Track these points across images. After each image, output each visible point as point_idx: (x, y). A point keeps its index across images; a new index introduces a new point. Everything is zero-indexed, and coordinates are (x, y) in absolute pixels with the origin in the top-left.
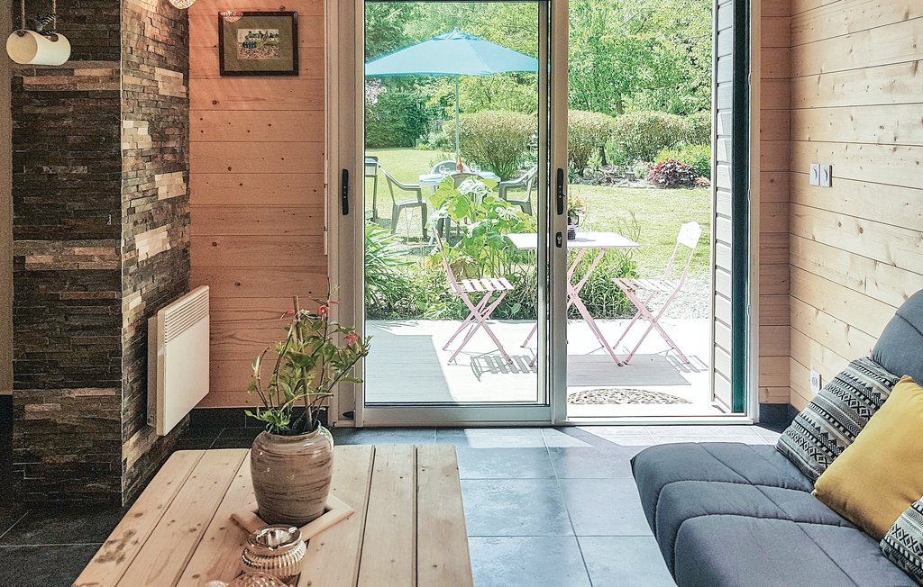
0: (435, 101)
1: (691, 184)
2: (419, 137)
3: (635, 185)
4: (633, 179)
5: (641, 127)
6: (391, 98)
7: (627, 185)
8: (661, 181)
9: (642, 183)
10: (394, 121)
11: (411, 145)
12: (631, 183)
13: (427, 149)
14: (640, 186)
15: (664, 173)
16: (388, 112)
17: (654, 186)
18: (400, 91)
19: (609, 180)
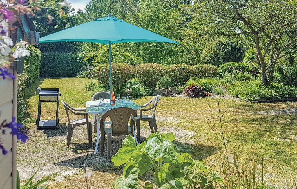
0: (87, 58)
1: (203, 95)
2: (78, 72)
3: (180, 96)
4: (178, 93)
5: (179, 70)
6: (67, 57)
7: (176, 96)
8: (191, 94)
9: (182, 95)
10: (68, 66)
11: (75, 76)
12: (178, 95)
13: (82, 77)
14: (182, 96)
15: (192, 91)
16: (65, 62)
17: (188, 96)
18: (70, 54)
19: (168, 94)
